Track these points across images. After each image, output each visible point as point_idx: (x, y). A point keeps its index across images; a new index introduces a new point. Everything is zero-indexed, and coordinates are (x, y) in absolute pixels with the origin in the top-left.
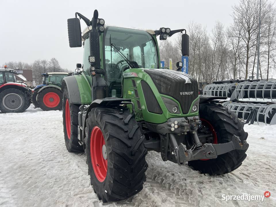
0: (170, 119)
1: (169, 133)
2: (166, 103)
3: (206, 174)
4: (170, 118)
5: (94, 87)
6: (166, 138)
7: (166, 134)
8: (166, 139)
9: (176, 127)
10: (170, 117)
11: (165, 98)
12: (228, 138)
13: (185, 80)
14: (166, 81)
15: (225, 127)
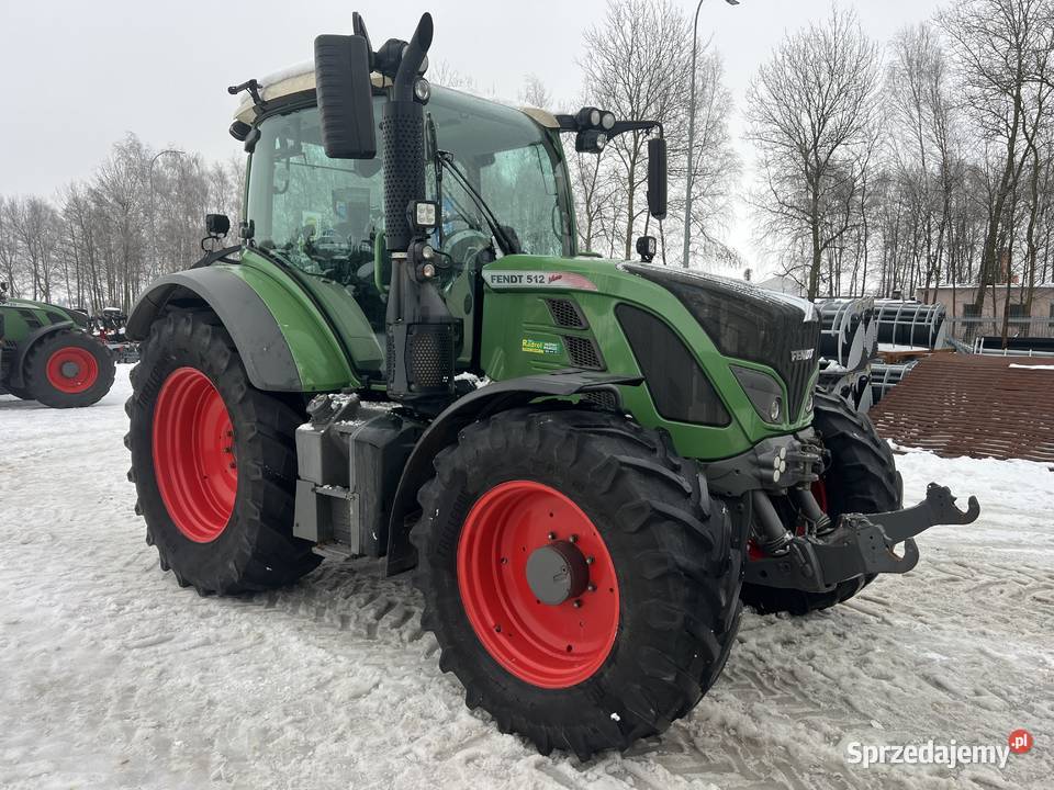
0: (764, 441)
1: (753, 490)
2: (752, 387)
3: (783, 614)
4: (765, 438)
5: (409, 325)
6: (742, 505)
7: (746, 493)
8: (741, 513)
9: (783, 466)
10: (763, 436)
11: (745, 372)
12: (869, 494)
13: (800, 310)
14: (749, 313)
15: (857, 460)
